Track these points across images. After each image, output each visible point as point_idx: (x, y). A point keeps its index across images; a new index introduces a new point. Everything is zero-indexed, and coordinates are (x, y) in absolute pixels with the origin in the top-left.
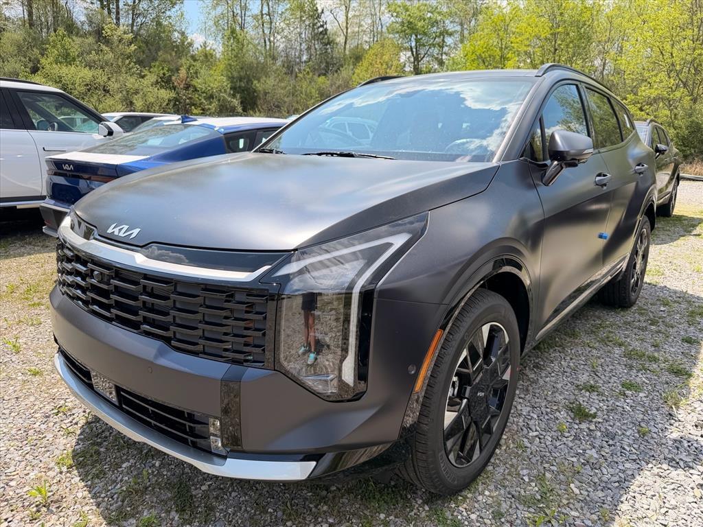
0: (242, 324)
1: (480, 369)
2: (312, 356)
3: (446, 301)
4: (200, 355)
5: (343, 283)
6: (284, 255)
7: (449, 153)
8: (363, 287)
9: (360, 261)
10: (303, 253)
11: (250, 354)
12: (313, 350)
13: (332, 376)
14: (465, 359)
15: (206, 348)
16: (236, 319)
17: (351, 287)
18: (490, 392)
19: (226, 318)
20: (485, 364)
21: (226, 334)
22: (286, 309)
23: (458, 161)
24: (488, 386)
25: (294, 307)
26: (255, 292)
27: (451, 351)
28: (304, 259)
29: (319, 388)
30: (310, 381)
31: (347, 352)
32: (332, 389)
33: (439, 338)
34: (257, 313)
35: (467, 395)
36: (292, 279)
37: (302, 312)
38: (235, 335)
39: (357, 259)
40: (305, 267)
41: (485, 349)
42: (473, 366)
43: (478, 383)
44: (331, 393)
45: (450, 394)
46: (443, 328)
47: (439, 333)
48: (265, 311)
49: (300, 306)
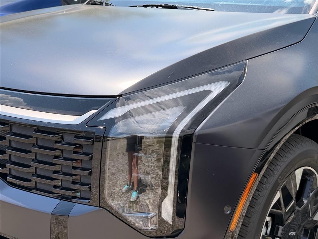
0: (70, 163)
1: (292, 210)
2: (135, 194)
3: (261, 146)
4: (33, 191)
5: (164, 127)
6: (109, 100)
7: (267, 5)
8: (182, 131)
9: (181, 107)
10: (128, 99)
11: (77, 191)
12: (135, 188)
13: (152, 214)
14: (279, 201)
15: (38, 184)
16: (65, 159)
17: (171, 131)
18: (301, 231)
19: (56, 157)
20: (297, 205)
21: (55, 172)
22: (111, 150)
23: (276, 12)
24: (300, 225)
25: (118, 148)
26: (82, 134)
27: (265, 193)
28: (128, 104)
29: (140, 224)
30: (132, 218)
31: (167, 190)
32: (152, 226)
33: (254, 181)
34: (84, 154)
35: (279, 234)
36: (117, 123)
37: (127, 153)
38: (64, 174)
39: (178, 105)
40: (129, 111)
41: (297, 191)
42: (286, 207)
43: (291, 223)
44: (151, 229)
45: (263, 233)
46: (258, 171)
47: (254, 176)
48: (91, 152)
49: (125, 148)
